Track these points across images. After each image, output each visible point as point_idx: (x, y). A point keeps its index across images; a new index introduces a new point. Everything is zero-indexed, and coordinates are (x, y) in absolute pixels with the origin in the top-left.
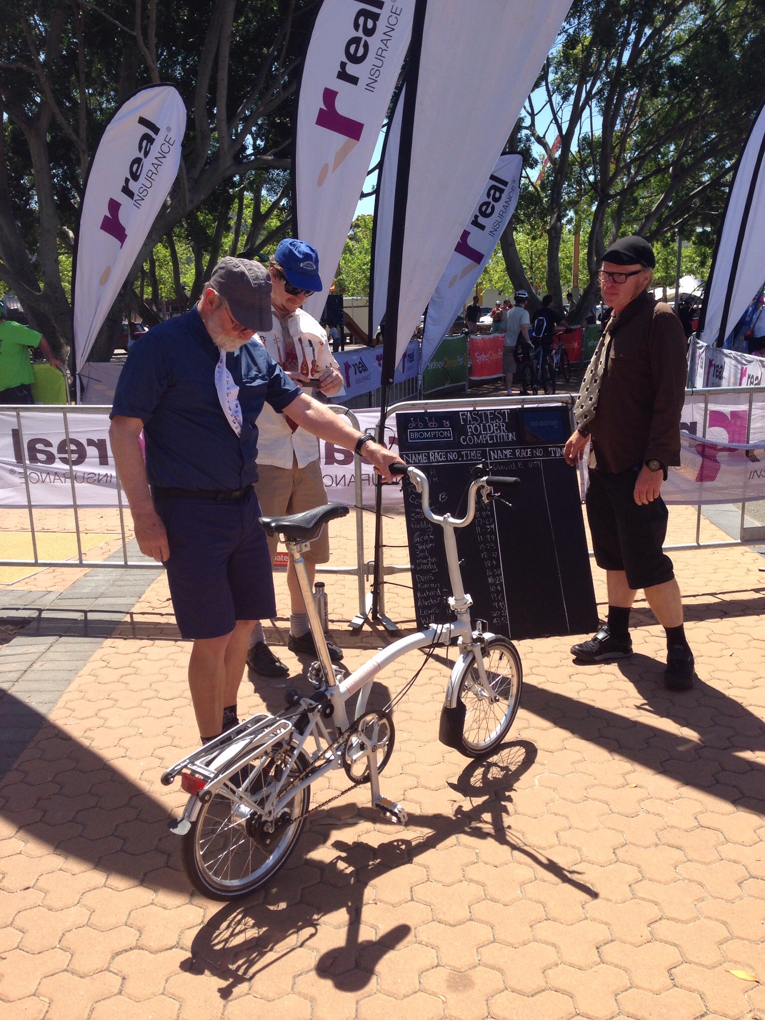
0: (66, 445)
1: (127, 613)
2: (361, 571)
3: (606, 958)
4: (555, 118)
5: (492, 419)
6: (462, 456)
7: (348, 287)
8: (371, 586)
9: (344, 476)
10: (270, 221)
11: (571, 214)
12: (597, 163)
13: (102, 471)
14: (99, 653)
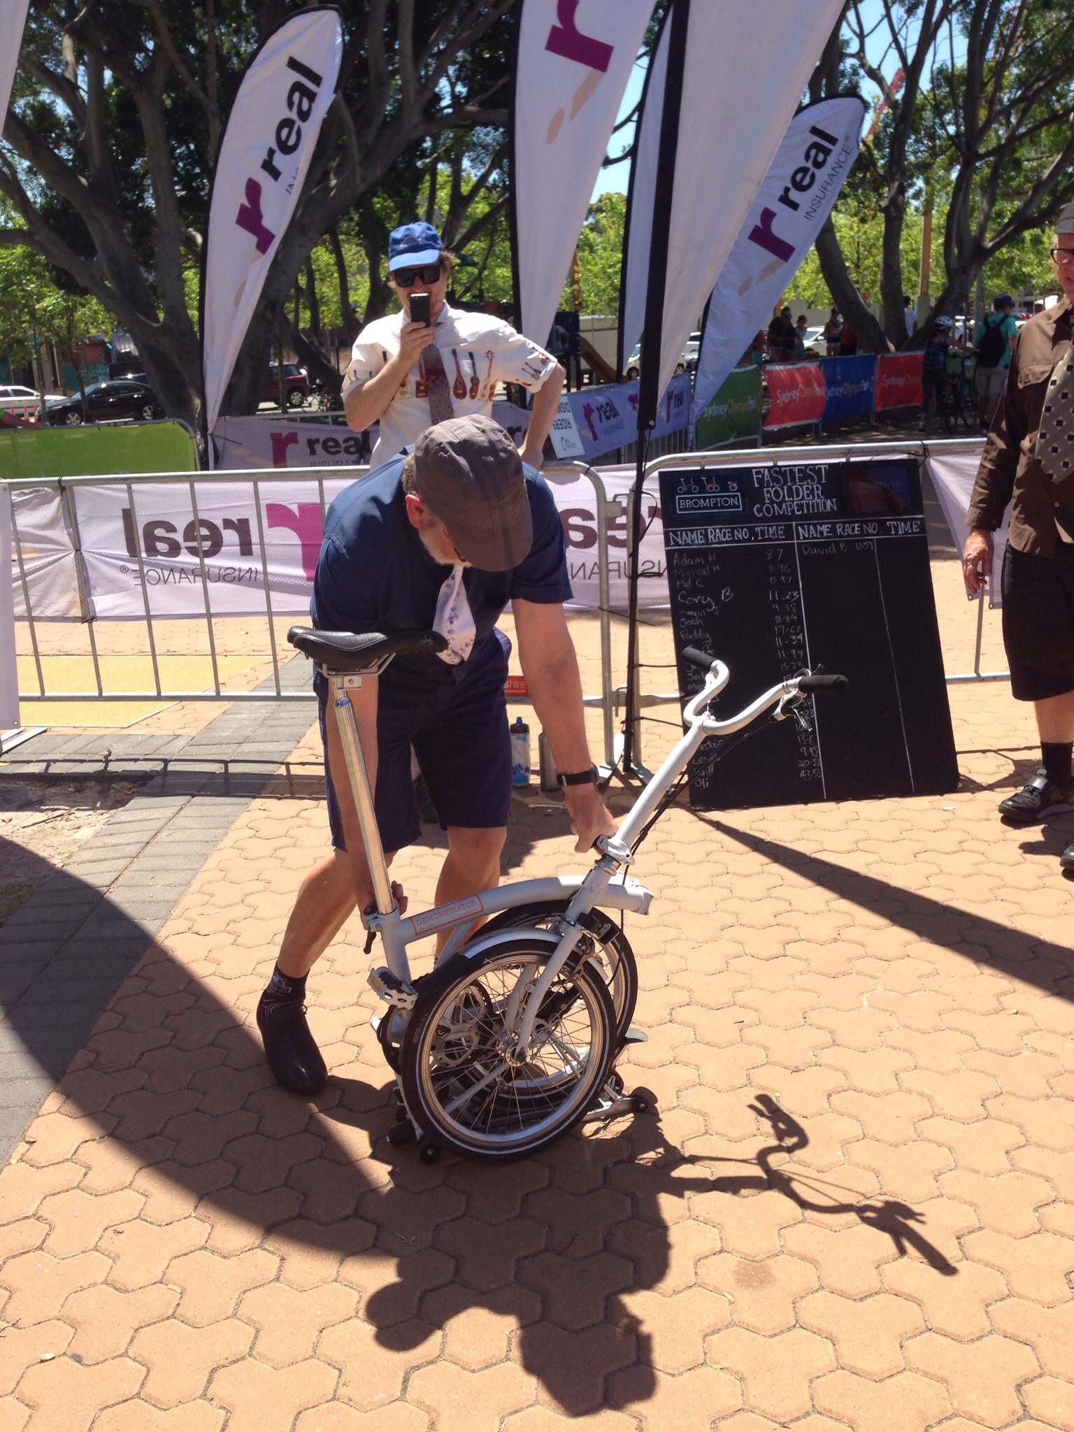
0: (194, 530)
1: (282, 763)
2: (608, 702)
3: (972, 1252)
4: (896, 41)
5: (801, 480)
6: (756, 535)
7: (586, 301)
8: (623, 722)
9: (583, 564)
10: (473, 206)
11: (920, 183)
12: (960, 107)
13: (244, 564)
14: (244, 819)
